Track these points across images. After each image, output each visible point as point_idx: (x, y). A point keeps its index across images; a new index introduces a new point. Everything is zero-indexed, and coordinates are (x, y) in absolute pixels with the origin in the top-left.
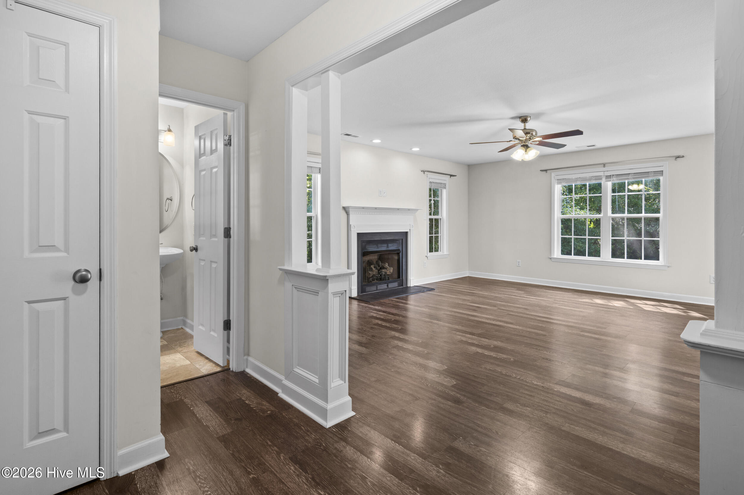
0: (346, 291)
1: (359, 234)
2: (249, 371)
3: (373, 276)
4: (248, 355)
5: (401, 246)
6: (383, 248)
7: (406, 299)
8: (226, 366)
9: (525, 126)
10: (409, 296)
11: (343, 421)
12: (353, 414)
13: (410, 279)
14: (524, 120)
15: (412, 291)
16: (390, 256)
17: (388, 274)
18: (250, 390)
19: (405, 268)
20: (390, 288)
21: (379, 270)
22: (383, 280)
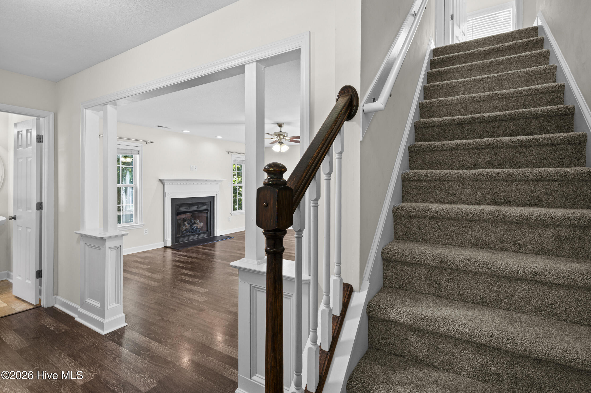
0: (120, 246)
1: (173, 200)
2: (57, 306)
3: (186, 229)
4: (57, 295)
5: (209, 206)
6: (195, 208)
7: (213, 246)
8: (38, 304)
9: (281, 129)
10: (216, 243)
11: (117, 330)
12: (126, 324)
13: (216, 230)
14: (280, 126)
15: (218, 239)
16: (200, 215)
17: (199, 227)
18: (53, 319)
19: (213, 223)
20: (200, 238)
21: (191, 225)
22: (195, 232)
